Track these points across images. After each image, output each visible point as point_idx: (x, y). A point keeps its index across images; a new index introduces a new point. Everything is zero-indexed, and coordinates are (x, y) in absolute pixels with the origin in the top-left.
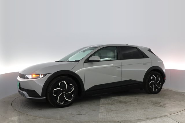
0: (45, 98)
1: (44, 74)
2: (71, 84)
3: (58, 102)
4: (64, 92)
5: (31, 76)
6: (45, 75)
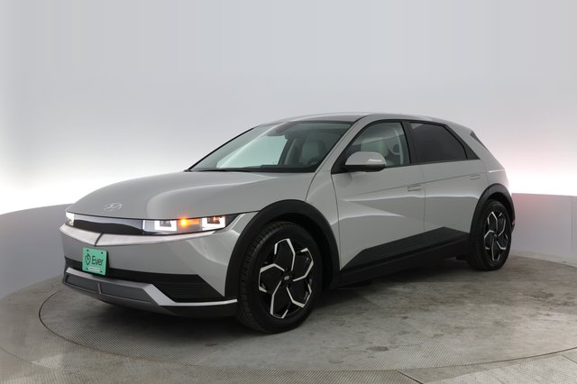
0: (235, 301)
1: (227, 216)
2: (306, 250)
3: (272, 313)
4: (287, 278)
5: (173, 223)
6: (230, 219)
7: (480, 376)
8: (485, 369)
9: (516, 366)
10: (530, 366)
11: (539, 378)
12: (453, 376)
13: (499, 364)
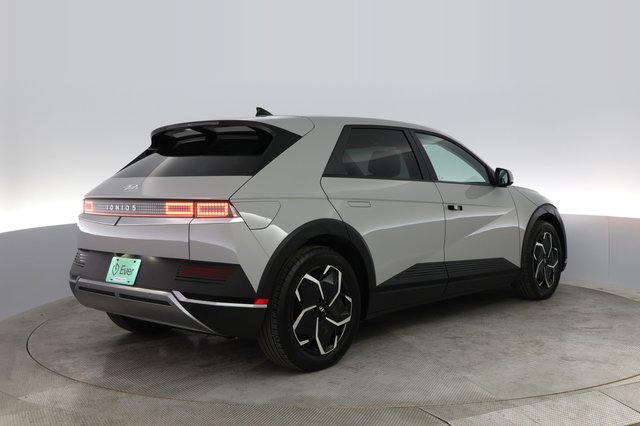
7: (509, 414)
8: (514, 406)
9: (549, 402)
10: (564, 402)
11: (573, 415)
12: (478, 414)
13: (529, 400)
